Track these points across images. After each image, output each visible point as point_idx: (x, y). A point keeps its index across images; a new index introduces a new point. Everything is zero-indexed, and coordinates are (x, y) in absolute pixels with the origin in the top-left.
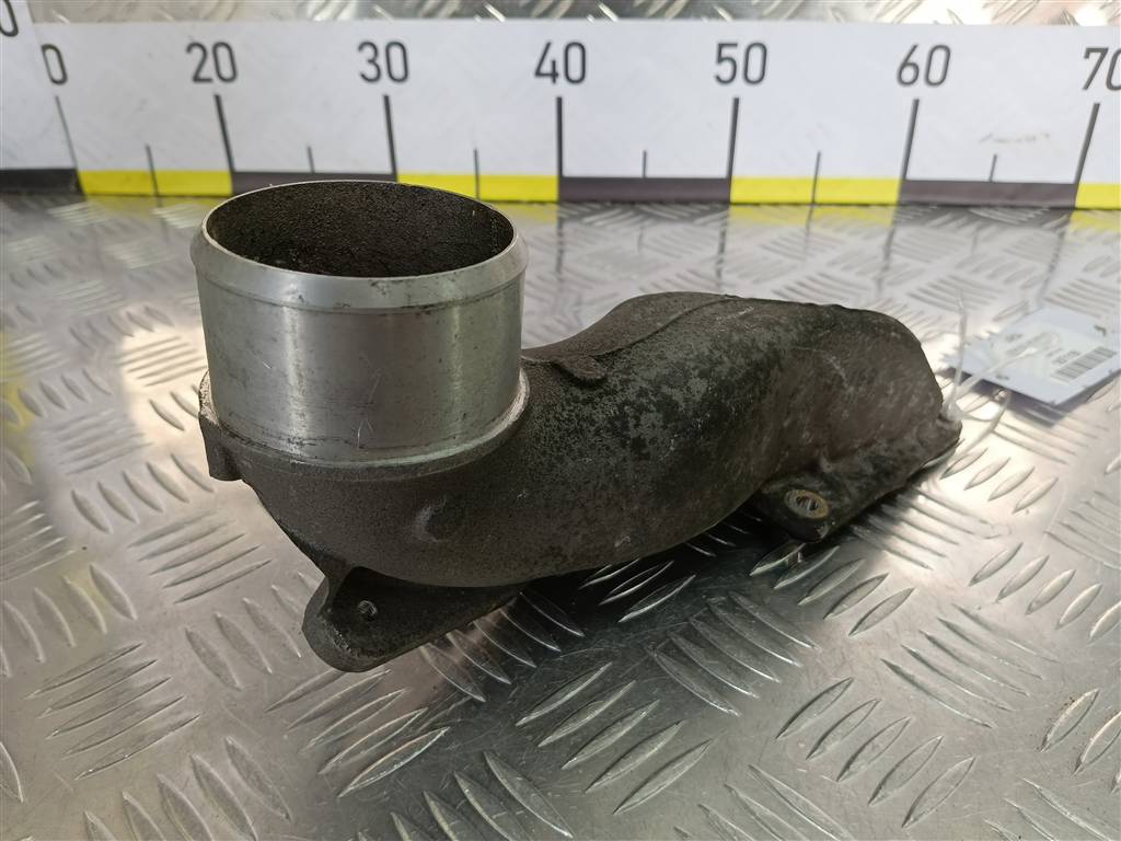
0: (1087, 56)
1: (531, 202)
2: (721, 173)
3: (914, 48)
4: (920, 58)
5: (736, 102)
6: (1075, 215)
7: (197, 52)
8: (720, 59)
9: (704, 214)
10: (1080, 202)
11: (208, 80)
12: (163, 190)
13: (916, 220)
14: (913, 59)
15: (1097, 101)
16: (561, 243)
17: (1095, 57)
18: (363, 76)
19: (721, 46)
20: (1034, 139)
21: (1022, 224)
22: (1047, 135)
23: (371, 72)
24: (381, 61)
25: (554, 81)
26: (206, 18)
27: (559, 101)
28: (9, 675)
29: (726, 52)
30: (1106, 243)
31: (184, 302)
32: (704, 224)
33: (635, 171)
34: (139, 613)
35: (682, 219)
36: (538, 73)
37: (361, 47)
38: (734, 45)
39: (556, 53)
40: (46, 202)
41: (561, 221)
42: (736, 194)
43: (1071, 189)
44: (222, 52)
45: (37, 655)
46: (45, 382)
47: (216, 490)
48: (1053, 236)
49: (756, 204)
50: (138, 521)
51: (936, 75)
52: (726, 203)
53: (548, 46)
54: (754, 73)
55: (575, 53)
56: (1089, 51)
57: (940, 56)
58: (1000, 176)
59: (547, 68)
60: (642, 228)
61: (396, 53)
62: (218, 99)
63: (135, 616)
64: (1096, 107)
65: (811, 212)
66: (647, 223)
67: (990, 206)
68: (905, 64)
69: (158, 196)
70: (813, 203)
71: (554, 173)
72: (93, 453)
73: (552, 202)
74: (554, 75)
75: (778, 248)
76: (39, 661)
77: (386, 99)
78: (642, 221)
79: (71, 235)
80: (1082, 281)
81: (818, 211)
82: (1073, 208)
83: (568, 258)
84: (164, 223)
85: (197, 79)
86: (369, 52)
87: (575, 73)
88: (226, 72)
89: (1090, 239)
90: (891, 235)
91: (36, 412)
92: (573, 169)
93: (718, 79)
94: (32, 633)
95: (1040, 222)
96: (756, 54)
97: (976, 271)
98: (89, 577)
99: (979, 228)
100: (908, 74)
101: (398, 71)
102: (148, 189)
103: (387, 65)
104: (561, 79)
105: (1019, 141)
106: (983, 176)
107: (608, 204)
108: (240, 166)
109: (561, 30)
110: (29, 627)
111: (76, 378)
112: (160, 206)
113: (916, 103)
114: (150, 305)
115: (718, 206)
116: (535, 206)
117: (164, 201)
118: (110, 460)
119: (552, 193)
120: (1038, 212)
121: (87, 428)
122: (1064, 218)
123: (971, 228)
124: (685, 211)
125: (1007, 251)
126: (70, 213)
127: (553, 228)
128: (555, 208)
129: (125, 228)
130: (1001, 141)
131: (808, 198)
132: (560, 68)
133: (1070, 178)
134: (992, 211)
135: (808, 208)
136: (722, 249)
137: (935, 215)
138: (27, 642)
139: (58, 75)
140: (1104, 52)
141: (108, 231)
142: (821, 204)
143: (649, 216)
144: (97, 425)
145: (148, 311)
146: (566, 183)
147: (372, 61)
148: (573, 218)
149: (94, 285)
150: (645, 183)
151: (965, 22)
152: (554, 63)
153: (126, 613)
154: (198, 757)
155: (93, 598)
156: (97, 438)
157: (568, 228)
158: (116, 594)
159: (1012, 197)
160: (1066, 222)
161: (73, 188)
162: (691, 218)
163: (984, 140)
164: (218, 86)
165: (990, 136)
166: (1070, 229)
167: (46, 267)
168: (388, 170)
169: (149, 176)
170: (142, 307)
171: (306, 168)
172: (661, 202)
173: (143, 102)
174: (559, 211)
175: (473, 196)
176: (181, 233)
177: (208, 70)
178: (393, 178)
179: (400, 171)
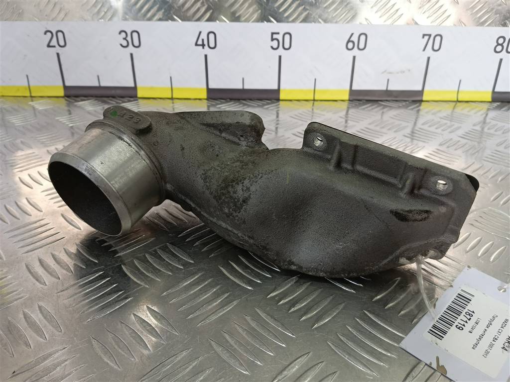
0: (423, 37)
1: (195, 99)
2: (276, 87)
3: (352, 34)
4: (355, 39)
5: (280, 57)
6: (423, 103)
7: (49, 34)
8: (273, 39)
9: (268, 104)
10: (425, 98)
11: (54, 47)
12: (33, 95)
13: (356, 107)
14: (352, 39)
15: (429, 56)
17: (426, 38)
18: (121, 45)
19: (273, 34)
20: (404, 72)
21: (400, 107)
22: (409, 70)
23: (125, 43)
24: (129, 39)
25: (203, 48)
26: (52, 20)
27: (206, 56)
29: (275, 36)
30: (433, 114)
31: (38, 139)
33: (240, 87)
34: (6, 258)
35: (259, 106)
36: (196, 45)
37: (120, 33)
38: (278, 33)
39: (204, 36)
42: (282, 97)
43: (421, 93)
44: (60, 34)
47: (44, 211)
48: (414, 112)
49: (291, 100)
50: (9, 224)
51: (362, 46)
52: (278, 100)
53: (200, 33)
54: (287, 45)
55: (212, 36)
56: (424, 35)
57: (363, 38)
58: (391, 88)
59: (200, 42)
61: (135, 35)
62: (58, 55)
63: (5, 259)
64: (429, 58)
65: (313, 103)
67: (387, 101)
68: (349, 41)
69: (31, 97)
70: (314, 100)
71: (205, 87)
73: (204, 99)
74: (203, 45)
75: (297, 117)
77: (132, 55)
80: (421, 129)
81: (316, 103)
82: (422, 101)
84: (34, 108)
85: (49, 46)
86: (123, 35)
87: (212, 44)
88: (62, 43)
89: (427, 113)
90: (347, 112)
92: (212, 86)
93: (272, 47)
95: (406, 107)
96: (287, 37)
97: (383, 128)
99: (383, 108)
100: (350, 45)
101: (136, 43)
102: (28, 95)
103: (131, 40)
104: (206, 47)
105: (398, 73)
106: (384, 88)
107: (229, 100)
108: (67, 84)
109: (205, 27)
112: (32, 101)
113: (354, 58)
114: (22, 139)
115: (275, 101)
116: (198, 101)
117: (34, 98)
119: (204, 95)
120: (407, 103)
122: (418, 105)
123: (379, 109)
124: (260, 103)
125: (391, 118)
128: (206, 101)
129: (15, 110)
130: (390, 73)
131: (312, 99)
132: (206, 42)
133: (420, 88)
134: (388, 102)
136: (277, 117)
137: (364, 104)
140: (430, 36)
141: (8, 111)
142: (317, 100)
145: (22, 143)
146: (210, 91)
147: (125, 39)
150: (243, 91)
151: (372, 23)
152: (203, 40)
154: (26, 310)
159: (396, 97)
160: (420, 105)
162: (264, 106)
163: (383, 73)
164: (58, 49)
165: (385, 71)
166: (421, 107)
168: (133, 85)
169: (28, 88)
170: (20, 142)
171: (97, 85)
172: (251, 100)
173: (25, 56)
174: (208, 103)
175: (170, 97)
176: (40, 112)
177: (54, 42)
178: (135, 88)
179: (138, 85)
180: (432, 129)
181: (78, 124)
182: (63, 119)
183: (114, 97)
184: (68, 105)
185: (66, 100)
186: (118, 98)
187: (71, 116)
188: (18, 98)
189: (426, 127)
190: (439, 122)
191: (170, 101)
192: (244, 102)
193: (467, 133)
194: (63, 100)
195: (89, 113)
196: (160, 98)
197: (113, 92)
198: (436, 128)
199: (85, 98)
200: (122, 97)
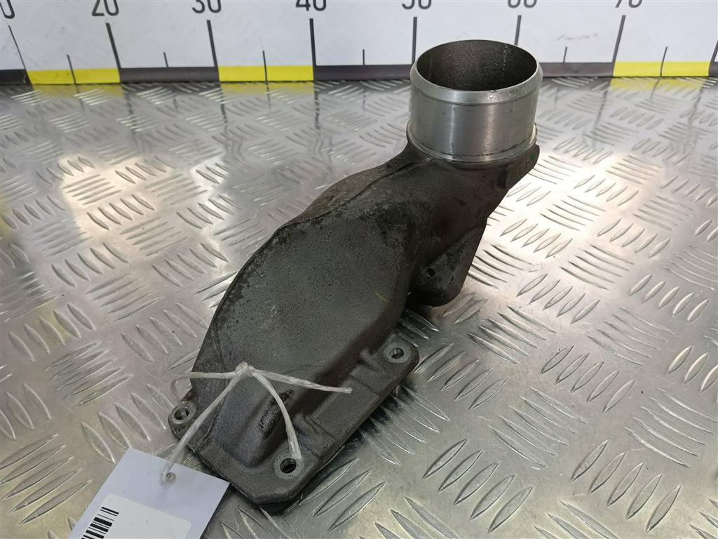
1: (299, 82)
2: (408, 61)
5: (415, 19)
6: (613, 80)
9: (399, 86)
10: (615, 73)
11: (102, 15)
12: (78, 82)
15: (624, 14)
16: (318, 109)
18: (194, 9)
20: (588, 37)
21: (581, 87)
22: (596, 35)
23: (199, 7)
25: (308, 9)
27: (311, 21)
28: (34, 360)
30: (626, 99)
31: (100, 153)
32: (399, 94)
33: (360, 63)
34: (97, 327)
35: (386, 90)
36: (298, 5)
40: (9, 91)
41: (316, 93)
43: (611, 66)
45: (46, 350)
46: (27, 204)
47: (130, 262)
48: (601, 94)
50: (90, 280)
51: (531, 1)
54: (425, 2)
58: (569, 60)
59: (303, 2)
60: (364, 96)
62: (108, 25)
63: (94, 328)
64: (624, 17)
66: (366, 94)
67: (563, 77)
69: (76, 84)
71: (310, 63)
72: (62, 242)
73: (310, 81)
74: (307, 6)
76: (47, 353)
77: (209, 22)
78: (364, 92)
79: (28, 112)
80: (608, 123)
82: (612, 77)
83: (320, 118)
84: (81, 102)
85: (94, 14)
87: (320, 4)
88: (112, 10)
89: (617, 96)
91: (25, 221)
92: (321, 62)
93: (404, 6)
94: (42, 340)
95: (591, 86)
98: (68, 310)
99: (558, 90)
100: (514, 1)
101: (215, 6)
102: (72, 82)
103: (207, 2)
104: (312, 8)
105: (580, 38)
106: (560, 60)
107: (344, 82)
108: (123, 66)
110: (39, 336)
111: (44, 201)
112: (78, 91)
113: (520, 17)
114: (81, 156)
115: (408, 81)
116: (301, 84)
117: (79, 87)
118: (70, 247)
119: (310, 76)
120: (592, 80)
121: (54, 230)
122: (606, 83)
123: (553, 90)
124: (388, 85)
125: (570, 106)
126: (24, 98)
127: (312, 98)
128: (312, 85)
129: (59, 107)
130: (569, 39)
132: (311, 1)
133: (610, 60)
134: (565, 80)
138: (40, 344)
139: (9, 13)
141: (49, 109)
143: (367, 89)
144: (60, 228)
145: (80, 159)
146: (318, 70)
148: (322, 91)
149: (46, 144)
150: (364, 68)
153: (90, 327)
154: (134, 394)
155: (72, 320)
156: (61, 235)
157: (321, 97)
158: (84, 318)
159: (577, 72)
160: (608, 85)
161: (24, 82)
162: (393, 89)
163: (559, 38)
164: (108, 18)
165: (563, 36)
166: (610, 89)
167: (16, 134)
168: (212, 65)
169: (70, 73)
170: (77, 158)
171: (164, 66)
172: (374, 80)
173: (63, 28)
174: (315, 87)
175: (264, 79)
176: (92, 110)
177: (101, 9)
178: (215, 69)
179: (219, 65)
180: (624, 124)
181: (148, 128)
182: (126, 122)
183: (187, 82)
184: (127, 97)
185: (124, 89)
186: (193, 84)
187: (133, 116)
188: (60, 87)
189: (615, 121)
190: (635, 111)
191: (264, 86)
192: (365, 84)
193: (670, 129)
194: (119, 88)
195: (158, 109)
196: (250, 82)
197: (186, 76)
198: (630, 123)
199: (149, 85)
200: (199, 82)
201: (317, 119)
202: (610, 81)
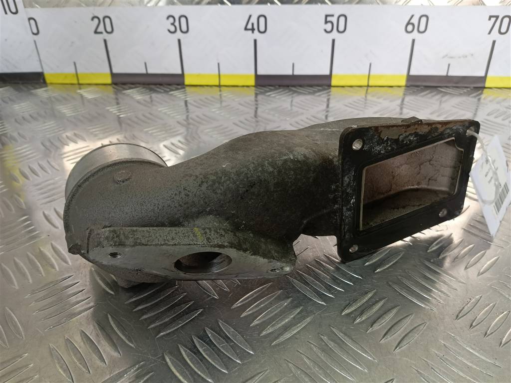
0: (490, 19)
1: (243, 86)
2: (327, 73)
3: (413, 16)
4: (415, 21)
5: (334, 41)
6: (485, 90)
7: (96, 20)
8: (326, 22)
9: (319, 91)
10: (487, 85)
11: (101, 33)
12: (81, 82)
13: (414, 93)
14: (412, 21)
15: (494, 39)
16: (257, 105)
17: (493, 19)
18: (169, 31)
19: (327, 16)
20: (466, 57)
21: (461, 94)
22: (472, 55)
23: (172, 29)
24: (177, 24)
25: (253, 32)
26: (99, 6)
27: (255, 41)
28: (17, 288)
29: (329, 19)
30: (498, 103)
31: (91, 131)
32: (320, 95)
33: (290, 73)
34: (72, 262)
35: (310, 93)
36: (246, 29)
37: (168, 18)
38: (332, 16)
39: (254, 20)
40: (30, 87)
41: (256, 95)
42: (334, 83)
43: (483, 79)
44: (107, 20)
45: (29, 280)
46: (30, 165)
48: (476, 100)
49: (343, 87)
51: (422, 28)
52: (330, 86)
53: (250, 16)
54: (341, 28)
55: (262, 20)
56: (490, 17)
57: (424, 20)
58: (451, 74)
59: (250, 26)
60: (292, 97)
61: (183, 20)
62: (105, 41)
63: (70, 264)
64: (494, 42)
65: (367, 90)
66: (294, 95)
67: (447, 87)
68: (408, 23)
69: (79, 84)
70: (368, 86)
71: (253, 73)
72: (54, 195)
73: (252, 86)
74: (253, 30)
75: (352, 106)
76: (29, 282)
77: (179, 41)
78: (293, 94)
79: (41, 101)
80: (486, 120)
81: (370, 90)
82: (484, 88)
83: (259, 110)
84: (82, 96)
85: (96, 32)
86: (171, 20)
87: (262, 29)
88: (109, 29)
89: (491, 101)
90: (403, 100)
91: (26, 177)
92: (261, 72)
93: (325, 31)
94: (27, 271)
95: (468, 94)
96: (342, 19)
97: (439, 115)
98: (51, 247)
99: (442, 96)
100: (410, 28)
101: (184, 28)
102: (75, 82)
103: (179, 25)
104: (256, 31)
105: (460, 57)
106: (444, 73)
107: (277, 87)
108: (115, 71)
109: (256, 10)
110: (25, 268)
111: (44, 163)
112: (80, 89)
113: (414, 41)
114: (76, 132)
115: (326, 87)
116: (245, 88)
117: (82, 86)
118: (59, 198)
119: (252, 82)
120: (469, 89)
121: (49, 185)
122: (480, 92)
123: (438, 97)
124: (311, 90)
125: (453, 107)
126: (41, 92)
127: (253, 98)
128: (253, 88)
129: (65, 99)
130: (452, 58)
131: (366, 84)
132: (256, 27)
133: (482, 74)
134: (448, 89)
135: (366, 88)
136: (328, 106)
137: (422, 91)
138: (24, 275)
139: (35, 31)
140: (497, 17)
141: (58, 100)
142: (371, 86)
143: (295, 92)
144: (53, 184)
145: (75, 135)
146: (258, 77)
147: (173, 24)
148: (261, 93)
149: (51, 124)
150: (293, 77)
151: (435, 4)
152: (253, 24)
153: (66, 262)
155: (53, 256)
156: (54, 189)
157: (260, 97)
158: (62, 254)
159: (457, 83)
160: (481, 94)
161: (42, 81)
162: (314, 92)
163: (444, 57)
164: (105, 36)
165: (447, 55)
166: (483, 96)
167: (30, 116)
168: (180, 72)
169: (75, 75)
170: (73, 133)
171: (144, 71)
172: (301, 86)
173: (73, 43)
174: (256, 90)
175: (218, 84)
176: (89, 101)
177: (101, 29)
178: (182, 76)
179: (185, 73)
180: (499, 120)
181: (129, 114)
182: (113, 109)
183: (161, 85)
184: (116, 93)
185: (114, 88)
186: (165, 86)
187: (118, 106)
188: (67, 86)
189: (491, 118)
190: (506, 112)
191: (218, 89)
192: (294, 89)
194: (110, 88)
195: (138, 102)
196: (207, 86)
197: (160, 80)
198: (503, 120)
199: (133, 86)
200: (170, 85)
201: (256, 112)
202: (483, 91)
